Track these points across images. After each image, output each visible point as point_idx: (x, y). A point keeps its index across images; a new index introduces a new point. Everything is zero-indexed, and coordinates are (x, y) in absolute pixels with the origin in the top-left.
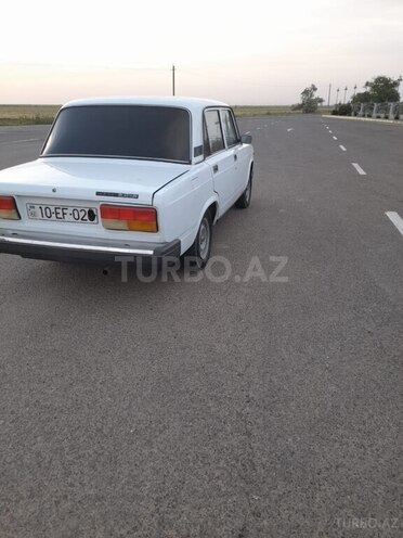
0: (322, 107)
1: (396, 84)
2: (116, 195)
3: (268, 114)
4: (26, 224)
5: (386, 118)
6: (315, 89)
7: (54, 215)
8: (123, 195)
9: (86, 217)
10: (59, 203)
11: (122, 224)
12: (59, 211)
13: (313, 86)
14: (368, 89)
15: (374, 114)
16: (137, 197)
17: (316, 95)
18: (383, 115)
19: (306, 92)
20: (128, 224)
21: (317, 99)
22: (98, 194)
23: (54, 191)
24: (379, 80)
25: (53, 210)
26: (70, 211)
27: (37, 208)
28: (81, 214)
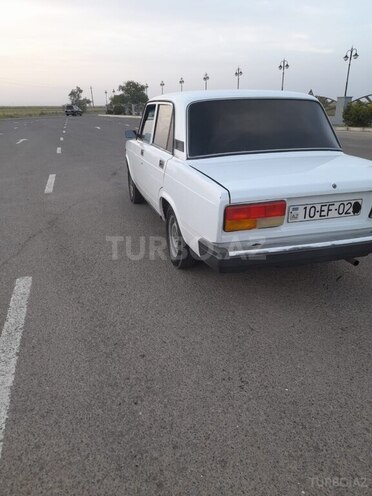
0: (90, 107)
1: (143, 88)
3: (42, 114)
6: (81, 91)
9: (351, 210)
10: (324, 200)
13: (78, 88)
14: (121, 92)
15: (134, 113)
17: (83, 96)
19: (73, 94)
21: (85, 100)
23: (335, 186)
24: (129, 84)
25: (318, 208)
26: (336, 206)
27: (301, 209)
28: (347, 208)
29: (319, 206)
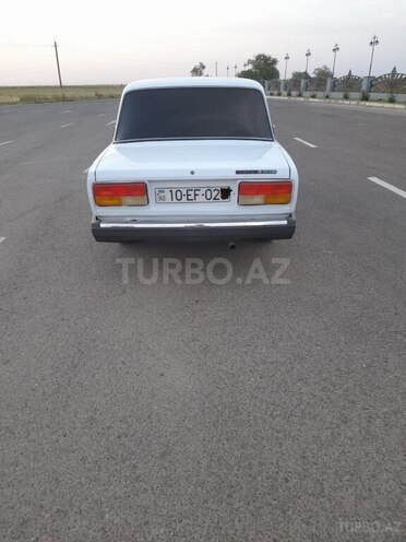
1: (274, 61)
2: (256, 172)
4: (154, 209)
5: (279, 95)
6: (204, 67)
7: (184, 198)
8: (263, 172)
9: (219, 197)
10: (189, 185)
11: (259, 199)
12: (192, 193)
13: (202, 64)
14: (250, 67)
16: (275, 172)
18: (276, 92)
19: (195, 70)
20: (266, 198)
22: (238, 172)
23: (192, 173)
24: (259, 57)
25: (184, 192)
26: (203, 191)
27: (167, 192)
28: (214, 194)
29: (185, 191)
